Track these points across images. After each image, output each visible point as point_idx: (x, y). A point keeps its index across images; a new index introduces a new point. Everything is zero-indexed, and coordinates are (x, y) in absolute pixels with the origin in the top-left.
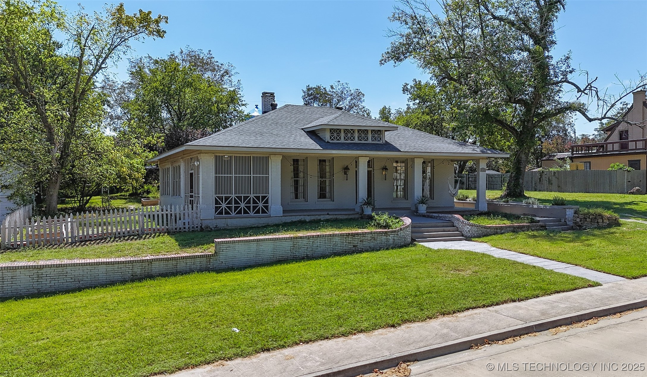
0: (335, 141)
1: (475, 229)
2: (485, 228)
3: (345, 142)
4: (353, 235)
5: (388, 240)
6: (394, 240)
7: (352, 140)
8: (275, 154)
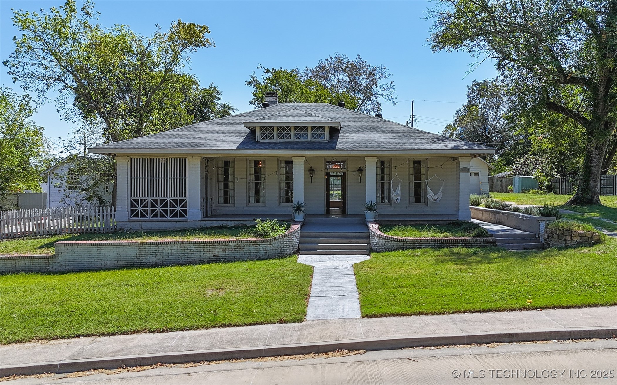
0: (267, 140)
1: (383, 241)
2: (395, 241)
3: (279, 140)
4: (213, 243)
5: (258, 251)
6: (266, 250)
7: (288, 139)
8: (193, 155)
